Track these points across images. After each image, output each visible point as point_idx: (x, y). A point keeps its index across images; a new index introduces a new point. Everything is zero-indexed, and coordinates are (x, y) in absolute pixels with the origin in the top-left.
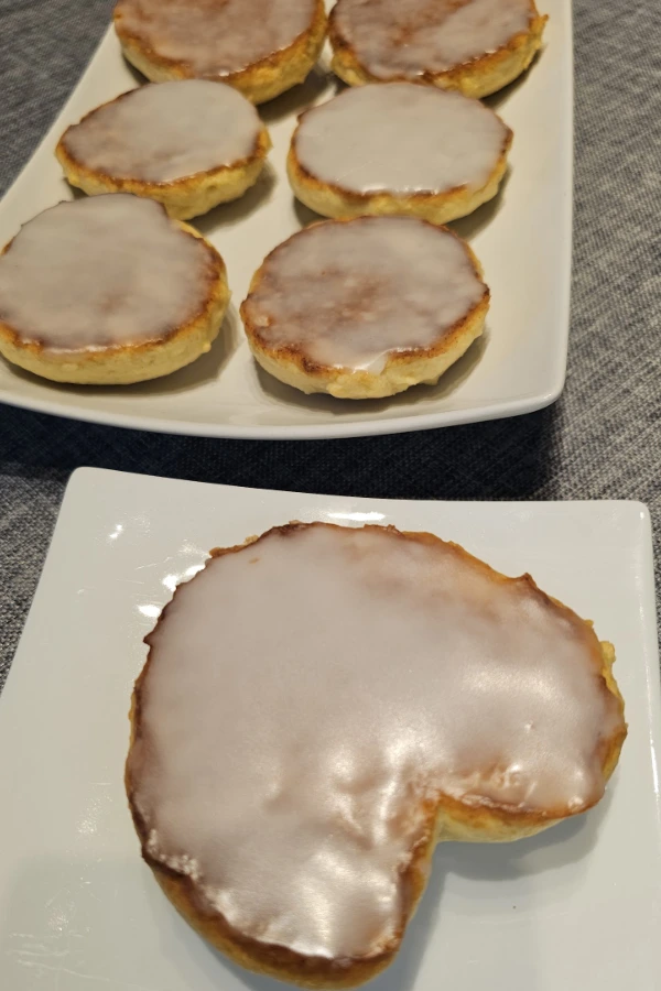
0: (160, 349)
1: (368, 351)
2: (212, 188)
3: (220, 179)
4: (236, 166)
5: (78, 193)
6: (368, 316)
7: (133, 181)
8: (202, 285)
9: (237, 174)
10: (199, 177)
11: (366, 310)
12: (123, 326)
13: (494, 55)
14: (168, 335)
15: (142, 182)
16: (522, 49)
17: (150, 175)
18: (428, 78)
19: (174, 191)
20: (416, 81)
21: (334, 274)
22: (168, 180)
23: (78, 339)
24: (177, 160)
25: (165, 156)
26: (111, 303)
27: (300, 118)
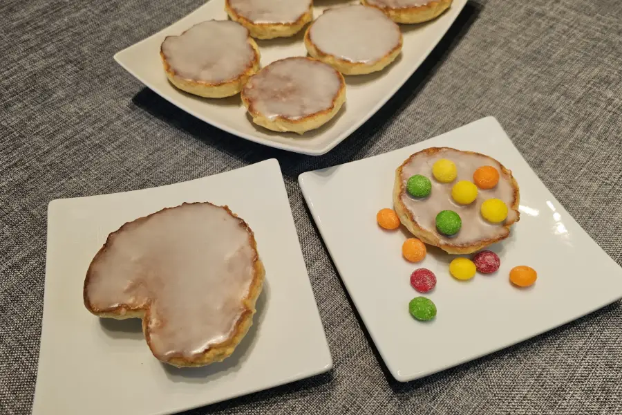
0: (216, 88)
1: (272, 112)
2: (274, 30)
3: (278, 28)
4: (287, 25)
5: (230, 19)
6: (284, 99)
7: (244, 18)
8: (244, 69)
9: (286, 28)
10: (269, 25)
11: (285, 97)
12: (206, 76)
13: (419, 8)
14: (220, 84)
15: (247, 20)
16: (434, 8)
17: (251, 18)
18: (387, 9)
19: (257, 27)
20: (381, 10)
21: (288, 79)
22: (257, 22)
23: (189, 76)
24: (266, 15)
25: (262, 12)
26: (207, 66)
27: (324, 12)
